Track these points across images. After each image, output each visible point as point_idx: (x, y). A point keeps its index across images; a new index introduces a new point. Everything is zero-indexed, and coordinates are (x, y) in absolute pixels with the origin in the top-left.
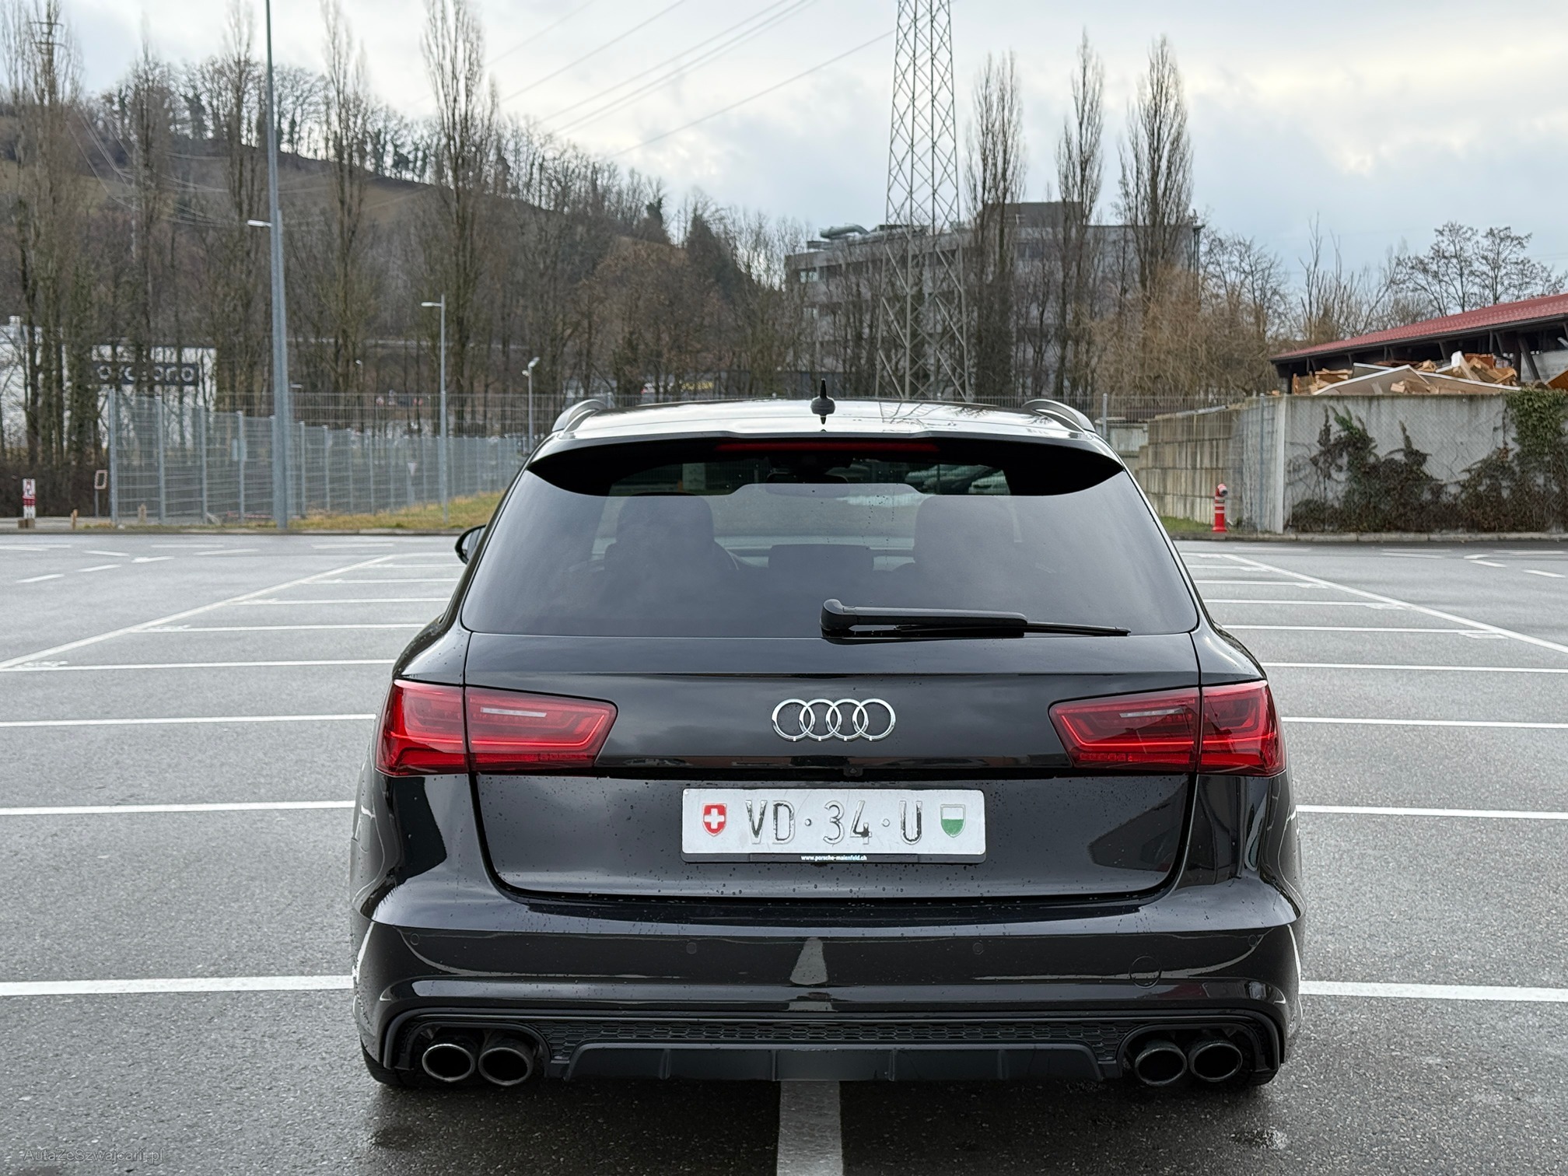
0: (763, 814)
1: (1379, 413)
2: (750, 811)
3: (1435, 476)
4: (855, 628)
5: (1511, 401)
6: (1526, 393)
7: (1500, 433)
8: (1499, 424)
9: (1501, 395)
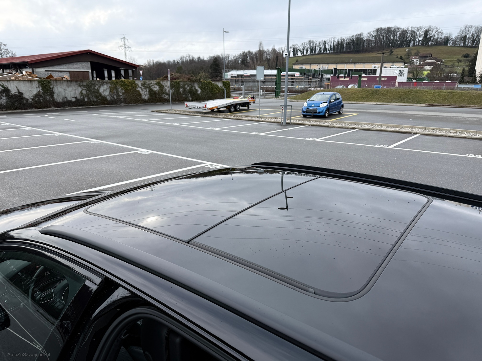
1: (10, 84)
3: (26, 97)
5: (39, 81)
6: (42, 80)
7: (38, 88)
8: (37, 86)
9: (37, 80)
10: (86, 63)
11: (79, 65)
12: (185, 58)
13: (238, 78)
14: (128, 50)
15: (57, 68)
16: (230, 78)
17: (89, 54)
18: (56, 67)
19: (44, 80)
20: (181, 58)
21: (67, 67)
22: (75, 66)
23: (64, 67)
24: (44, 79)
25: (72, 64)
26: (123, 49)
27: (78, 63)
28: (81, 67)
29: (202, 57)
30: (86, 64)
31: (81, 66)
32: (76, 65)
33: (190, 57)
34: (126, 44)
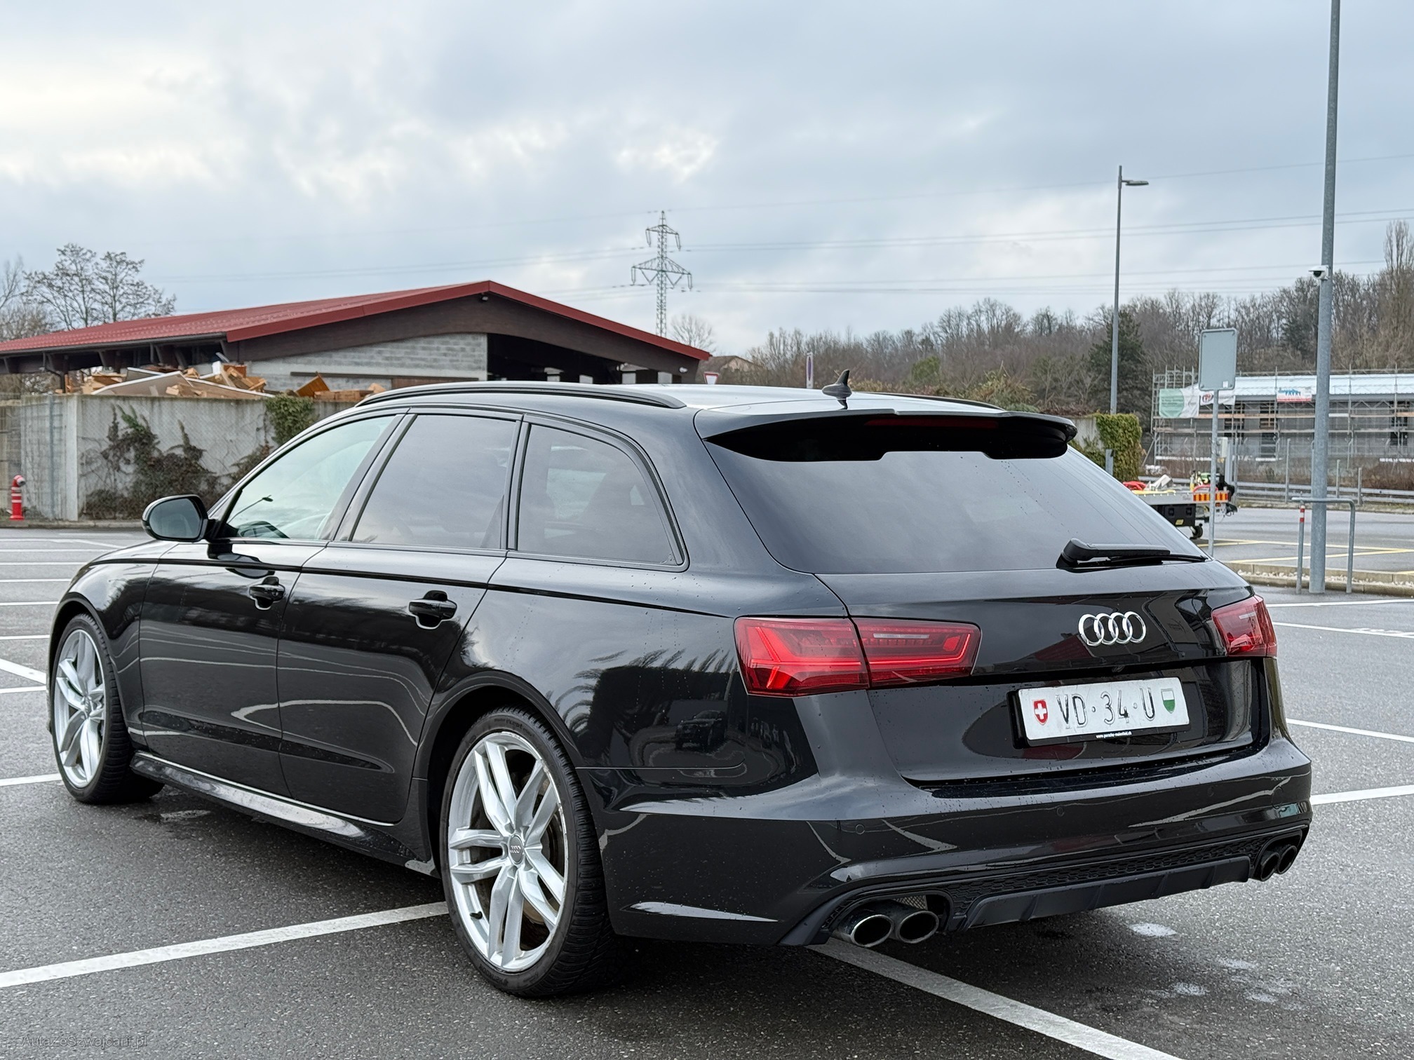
0: (1067, 705)
1: (161, 413)
2: (1060, 704)
3: (211, 469)
5: (270, 406)
6: (282, 400)
7: (262, 432)
8: (261, 425)
9: (262, 400)
10: (469, 339)
11: (438, 349)
12: (969, 318)
13: (1241, 416)
14: (674, 285)
15: (343, 360)
16: (1197, 416)
17: (485, 298)
18: (337, 356)
19: (291, 401)
20: (947, 322)
21: (387, 359)
22: (422, 354)
23: (372, 357)
24: (291, 397)
25: (409, 344)
26: (650, 282)
27: (437, 343)
28: (445, 361)
29: (1059, 313)
30: (469, 344)
31: (445, 355)
32: (424, 349)
33: (998, 313)
34: (669, 255)
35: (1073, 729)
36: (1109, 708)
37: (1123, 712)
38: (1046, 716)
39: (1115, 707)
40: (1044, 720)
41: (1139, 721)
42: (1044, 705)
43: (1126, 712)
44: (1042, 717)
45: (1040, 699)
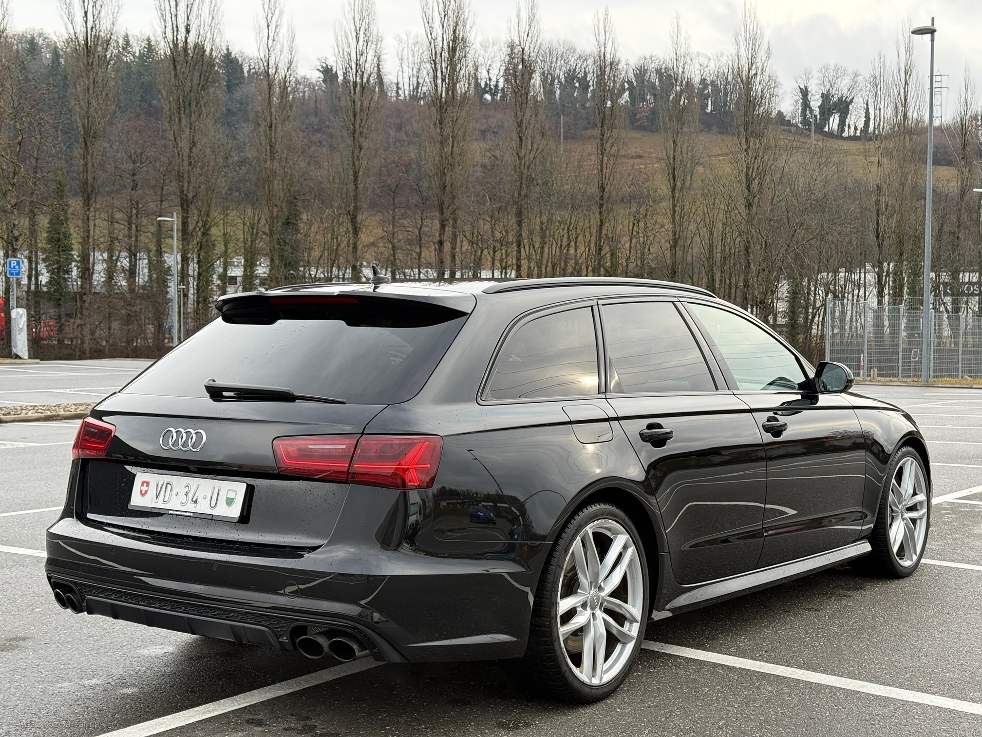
0: (161, 488)
2: (157, 486)
4: (225, 394)
35: (160, 505)
36: (186, 495)
37: (194, 500)
38: (146, 492)
39: (190, 495)
40: (143, 494)
41: (203, 508)
42: (148, 486)
43: (197, 500)
44: (143, 492)
45: (147, 480)
